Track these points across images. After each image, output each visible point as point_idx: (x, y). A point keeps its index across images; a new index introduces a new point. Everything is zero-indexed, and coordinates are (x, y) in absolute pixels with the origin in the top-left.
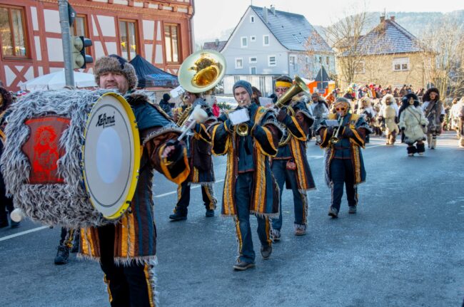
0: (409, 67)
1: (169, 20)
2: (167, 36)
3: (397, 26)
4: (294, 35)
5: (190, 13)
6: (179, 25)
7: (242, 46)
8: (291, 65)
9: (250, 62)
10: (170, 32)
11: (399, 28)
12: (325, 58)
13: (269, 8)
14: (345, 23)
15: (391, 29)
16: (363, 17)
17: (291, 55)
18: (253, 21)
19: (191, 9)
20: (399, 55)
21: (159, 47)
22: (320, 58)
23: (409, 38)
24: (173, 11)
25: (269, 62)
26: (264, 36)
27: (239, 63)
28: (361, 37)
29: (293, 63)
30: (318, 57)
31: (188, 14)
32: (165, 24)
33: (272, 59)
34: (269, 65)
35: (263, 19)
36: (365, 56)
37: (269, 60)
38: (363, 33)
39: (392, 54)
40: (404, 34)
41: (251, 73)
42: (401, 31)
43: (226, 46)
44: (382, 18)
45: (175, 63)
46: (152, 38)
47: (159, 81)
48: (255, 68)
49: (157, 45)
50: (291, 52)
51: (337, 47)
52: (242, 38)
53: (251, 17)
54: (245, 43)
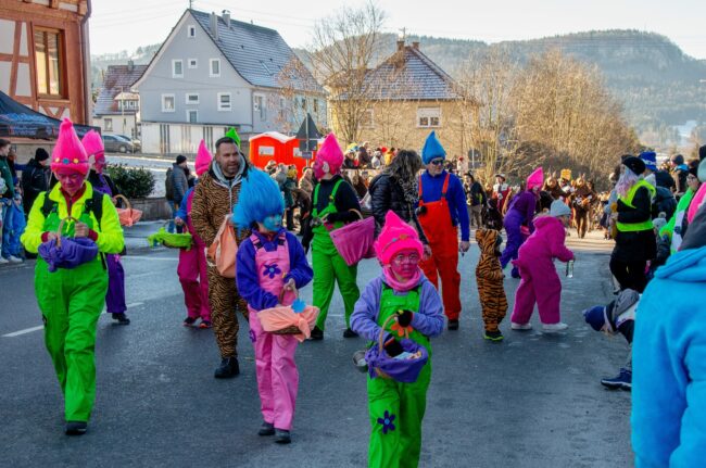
0: (441, 122)
1: (43, 22)
2: (39, 50)
3: (422, 57)
4: (261, 62)
5: (83, 12)
6: (62, 31)
7: (174, 75)
8: (256, 109)
9: (188, 101)
10: (45, 43)
11: (426, 60)
12: (312, 101)
13: (220, 15)
14: (344, 48)
15: (413, 62)
16: (370, 40)
17: (255, 94)
18: (192, 34)
19: (83, 7)
20: (426, 103)
21: (24, 68)
22: (304, 101)
23: (441, 77)
24: (50, 7)
25: (220, 104)
26: (211, 60)
27: (169, 104)
28: (367, 70)
29: (260, 108)
30: (300, 98)
31: (78, 13)
32: (35, 28)
33: (225, 99)
34: (220, 109)
35: (209, 33)
36: (374, 101)
37: (219, 99)
38: (372, 65)
39: (416, 100)
40: (433, 70)
41: (188, 120)
42: (429, 66)
43: (145, 76)
44: (401, 43)
45: (54, 97)
46: (10, 51)
47: (21, 126)
48: (195, 113)
49: (20, 64)
50: (256, 88)
51: (330, 85)
52: (173, 62)
53: (189, 27)
54: (179, 70)
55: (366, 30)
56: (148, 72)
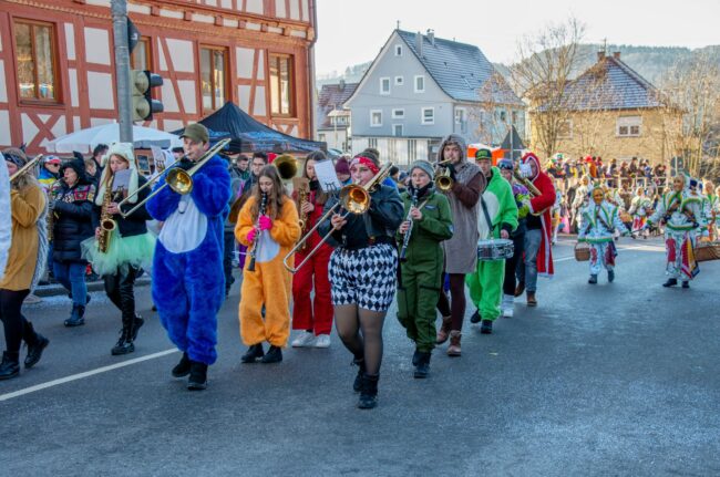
0: (642, 130)
1: (278, 49)
2: (272, 73)
3: (623, 67)
4: (463, 77)
5: (310, 38)
6: (292, 56)
7: (382, 92)
8: (457, 122)
9: (394, 116)
10: (278, 68)
11: (627, 70)
12: (511, 113)
13: (425, 34)
14: (544, 60)
15: (614, 72)
16: (571, 52)
17: (458, 108)
18: (399, 53)
19: (311, 32)
20: (627, 112)
21: (260, 90)
22: (503, 113)
23: (642, 86)
24: (283, 34)
25: (423, 118)
26: (416, 77)
27: (377, 119)
28: (567, 82)
29: (461, 121)
30: (500, 110)
31: (306, 39)
32: (270, 55)
33: (429, 113)
34: (423, 122)
35: (415, 51)
36: (574, 111)
37: (423, 114)
38: (572, 76)
39: (616, 110)
40: (634, 79)
41: (394, 134)
42: (630, 76)
43: (355, 94)
44: (601, 55)
45: (285, 116)
46: (250, 76)
47: (261, 143)
48: (400, 127)
49: (257, 88)
50: (457, 102)
51: (530, 98)
52: (381, 80)
53: (396, 47)
54: (386, 88)
55: (567, 43)
56: (358, 91)
